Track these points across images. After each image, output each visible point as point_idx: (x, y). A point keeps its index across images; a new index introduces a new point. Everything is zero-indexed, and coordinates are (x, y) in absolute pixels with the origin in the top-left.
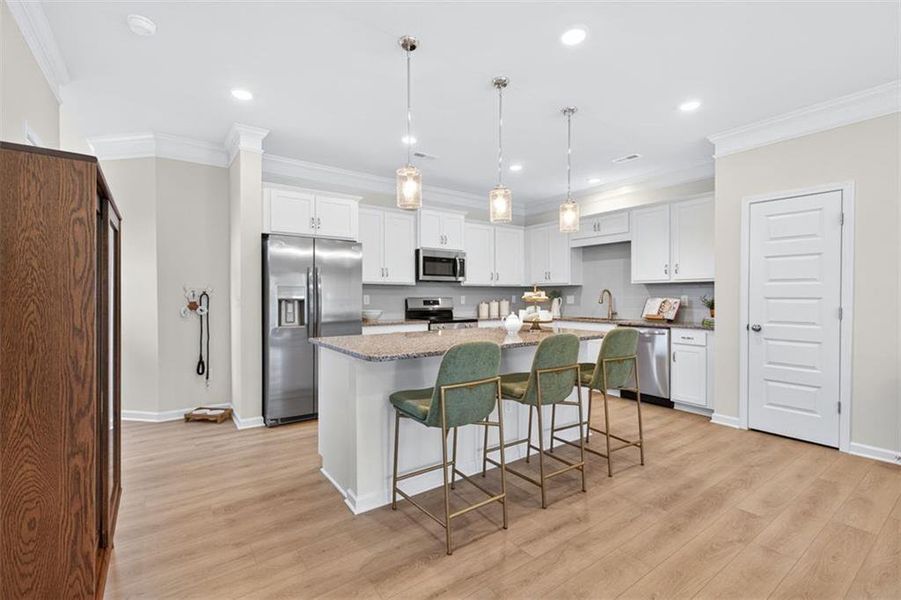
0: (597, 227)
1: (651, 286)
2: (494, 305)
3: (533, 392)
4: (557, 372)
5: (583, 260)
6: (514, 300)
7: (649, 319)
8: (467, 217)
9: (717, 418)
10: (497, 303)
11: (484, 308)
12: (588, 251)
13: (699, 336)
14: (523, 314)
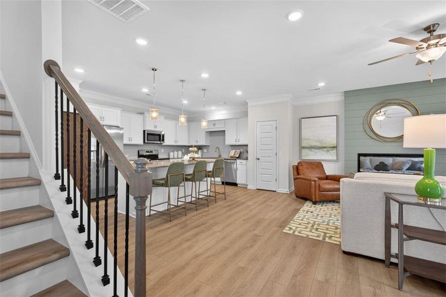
0: (214, 125)
1: (232, 146)
2: (176, 153)
4: (201, 172)
5: (210, 136)
6: (183, 151)
7: (231, 157)
8: (165, 118)
9: (249, 187)
11: (171, 154)
12: (211, 133)
13: (244, 162)
14: (189, 155)
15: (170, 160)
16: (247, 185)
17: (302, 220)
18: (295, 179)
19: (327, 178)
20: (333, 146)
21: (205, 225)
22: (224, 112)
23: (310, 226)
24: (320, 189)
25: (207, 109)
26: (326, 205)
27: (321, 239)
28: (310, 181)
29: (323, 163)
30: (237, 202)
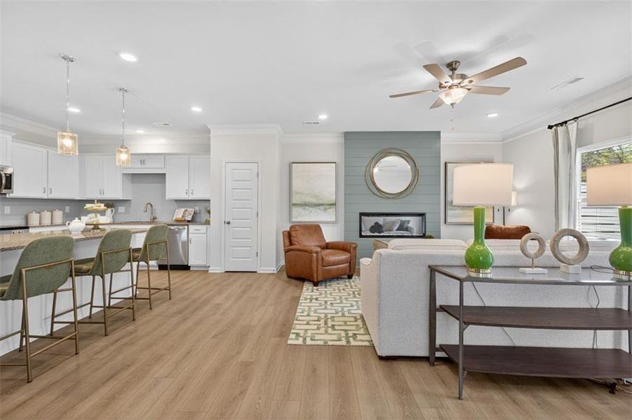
0: (142, 162)
1: (178, 201)
2: (46, 214)
3: (99, 266)
4: (116, 253)
5: (132, 183)
6: (68, 210)
7: (177, 221)
8: (15, 137)
9: (211, 270)
10: (50, 213)
11: (34, 216)
12: (135, 177)
13: (203, 228)
14: (85, 219)
15: (31, 230)
16: (209, 267)
17: (308, 315)
18: (286, 251)
19: (327, 246)
20: (331, 203)
21: (133, 369)
22: (163, 141)
23: (322, 322)
24: (325, 263)
25: (129, 131)
26: (330, 285)
27: (343, 342)
28: (311, 253)
29: (321, 226)
30: (195, 301)
